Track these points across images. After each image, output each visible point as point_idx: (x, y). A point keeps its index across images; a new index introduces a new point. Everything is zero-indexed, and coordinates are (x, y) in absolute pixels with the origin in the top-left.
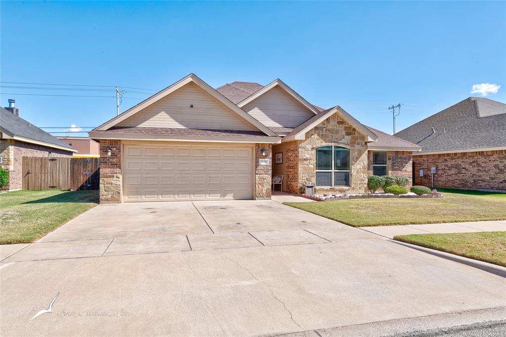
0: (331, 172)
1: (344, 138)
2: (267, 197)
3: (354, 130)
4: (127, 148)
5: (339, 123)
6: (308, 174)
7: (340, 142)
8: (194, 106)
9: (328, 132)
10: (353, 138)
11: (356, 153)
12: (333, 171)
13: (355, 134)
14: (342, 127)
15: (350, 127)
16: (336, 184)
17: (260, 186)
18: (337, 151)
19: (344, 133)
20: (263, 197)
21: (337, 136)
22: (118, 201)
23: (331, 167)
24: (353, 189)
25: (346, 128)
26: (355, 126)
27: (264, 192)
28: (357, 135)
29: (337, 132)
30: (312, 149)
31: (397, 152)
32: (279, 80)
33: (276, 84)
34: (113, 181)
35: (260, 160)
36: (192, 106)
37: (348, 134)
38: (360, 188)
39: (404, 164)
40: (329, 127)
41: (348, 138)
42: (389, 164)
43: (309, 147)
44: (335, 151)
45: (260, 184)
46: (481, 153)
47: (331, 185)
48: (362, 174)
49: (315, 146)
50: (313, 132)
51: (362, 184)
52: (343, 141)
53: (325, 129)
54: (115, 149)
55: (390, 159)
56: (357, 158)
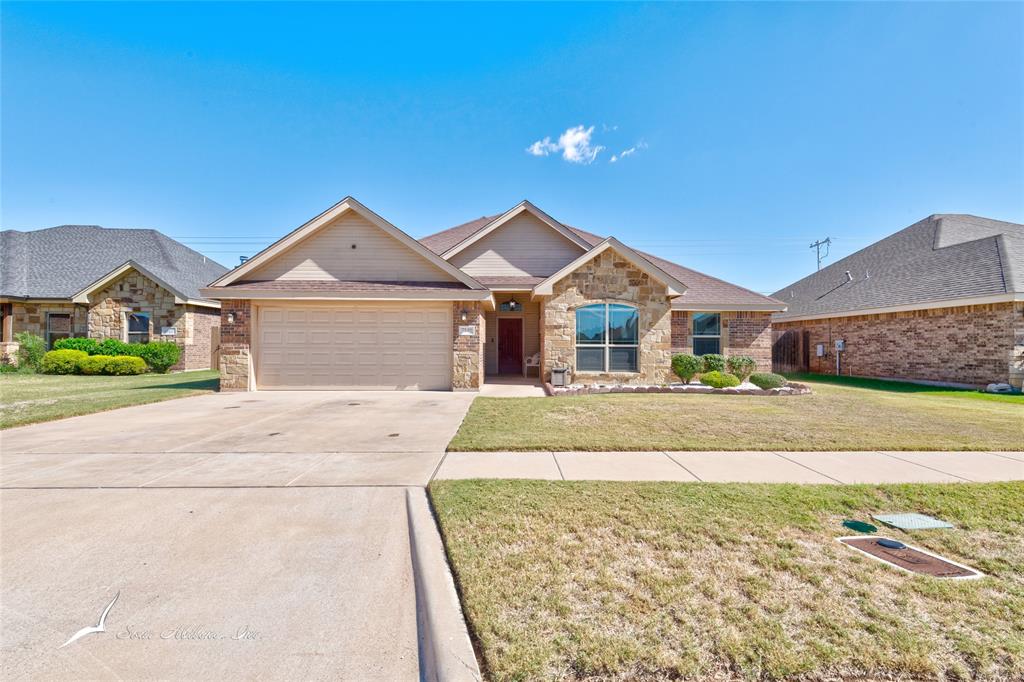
0: (603, 348)
1: (625, 290)
2: (472, 386)
3: (645, 276)
4: (262, 311)
5: (616, 265)
6: (562, 350)
7: (620, 296)
8: (357, 246)
9: (597, 282)
10: (642, 290)
11: (649, 315)
12: (607, 345)
13: (646, 283)
14: (622, 273)
15: (638, 272)
16: (612, 368)
17: (460, 369)
18: (615, 313)
19: (626, 281)
20: (465, 387)
21: (612, 287)
22: (244, 388)
23: (604, 339)
24: (644, 376)
25: (630, 274)
26: (645, 269)
27: (467, 378)
28: (650, 284)
29: (613, 281)
30: (569, 309)
31: (740, 314)
32: (527, 203)
33: (523, 208)
34: (238, 358)
35: (461, 327)
36: (354, 247)
37: (633, 283)
38: (656, 375)
39: (754, 335)
40: (599, 273)
41: (634, 291)
42: (724, 334)
43: (563, 306)
44: (610, 313)
45: (461, 366)
46: (924, 313)
47: (604, 370)
48: (661, 352)
49: (573, 305)
50: (570, 282)
51: (659, 367)
52: (624, 295)
53: (591, 276)
54: (240, 313)
55: (725, 326)
56: (651, 325)
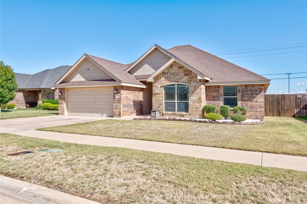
0: (175, 102)
1: (182, 78)
2: (119, 116)
3: (191, 71)
4: (69, 91)
5: (179, 68)
6: (159, 103)
7: (180, 81)
9: (171, 75)
10: (189, 78)
11: (192, 88)
12: (176, 101)
13: (191, 75)
14: (181, 71)
15: (188, 70)
16: (178, 111)
17: (115, 109)
18: (179, 87)
19: (183, 74)
20: (117, 116)
21: (177, 77)
23: (175, 99)
24: (190, 114)
25: (184, 71)
26: (190, 69)
27: (117, 113)
28: (193, 75)
29: (178, 74)
30: (161, 87)
31: (246, 86)
32: (156, 45)
35: (116, 95)
36: (88, 69)
37: (186, 75)
38: (195, 114)
39: (254, 96)
40: (172, 72)
41: (186, 78)
42: (239, 96)
43: (159, 86)
44: (177, 88)
47: (175, 111)
48: (197, 104)
49: (162, 85)
50: (161, 76)
51: (197, 111)
52: (182, 80)
53: (169, 73)
54: (62, 92)
56: (193, 92)
